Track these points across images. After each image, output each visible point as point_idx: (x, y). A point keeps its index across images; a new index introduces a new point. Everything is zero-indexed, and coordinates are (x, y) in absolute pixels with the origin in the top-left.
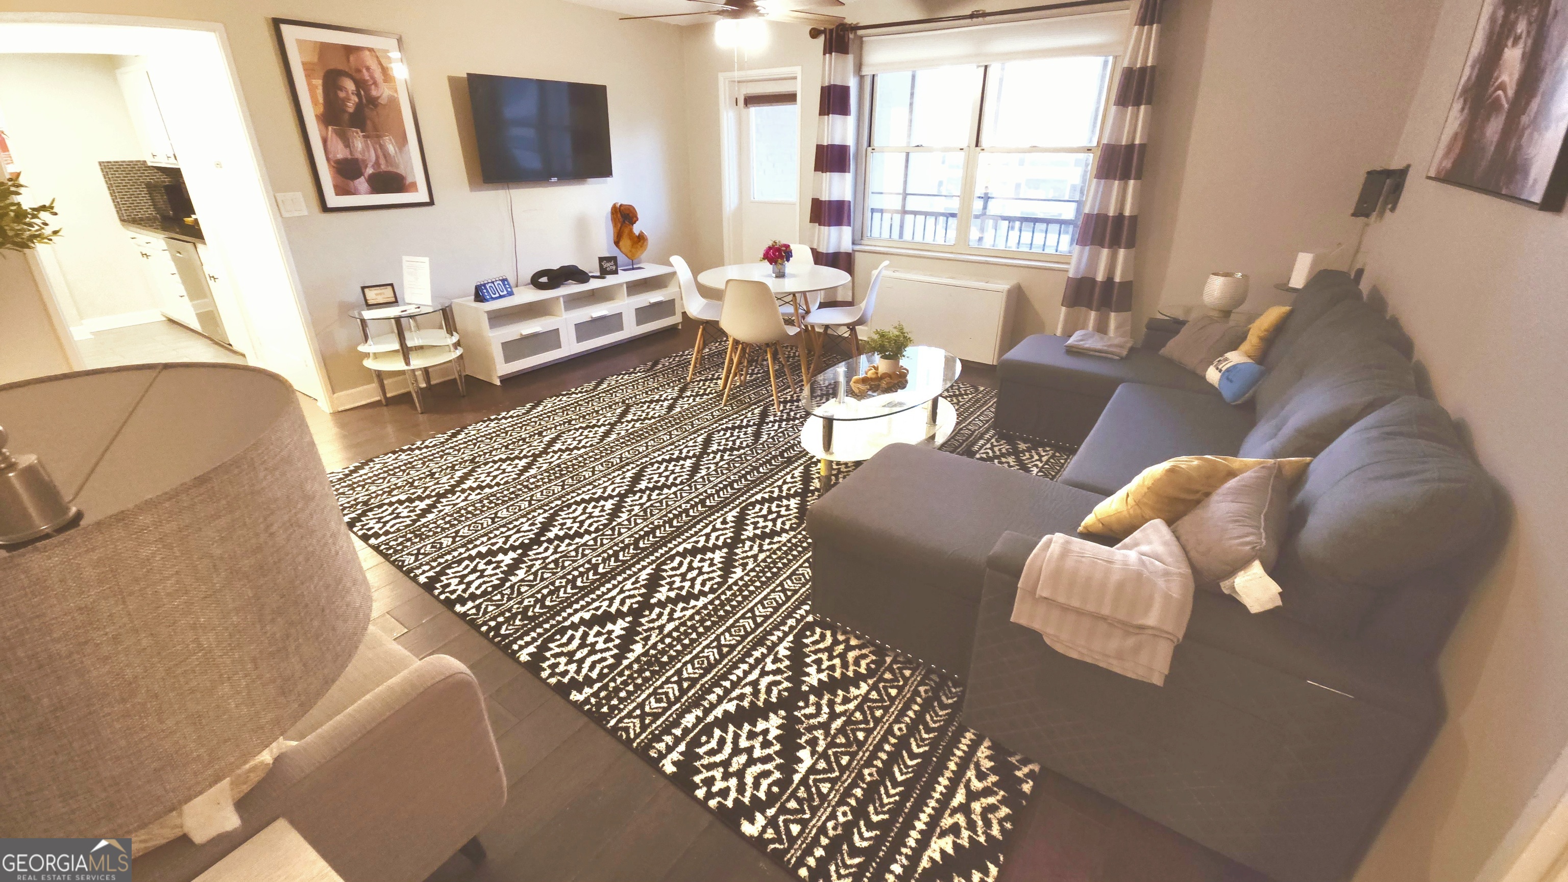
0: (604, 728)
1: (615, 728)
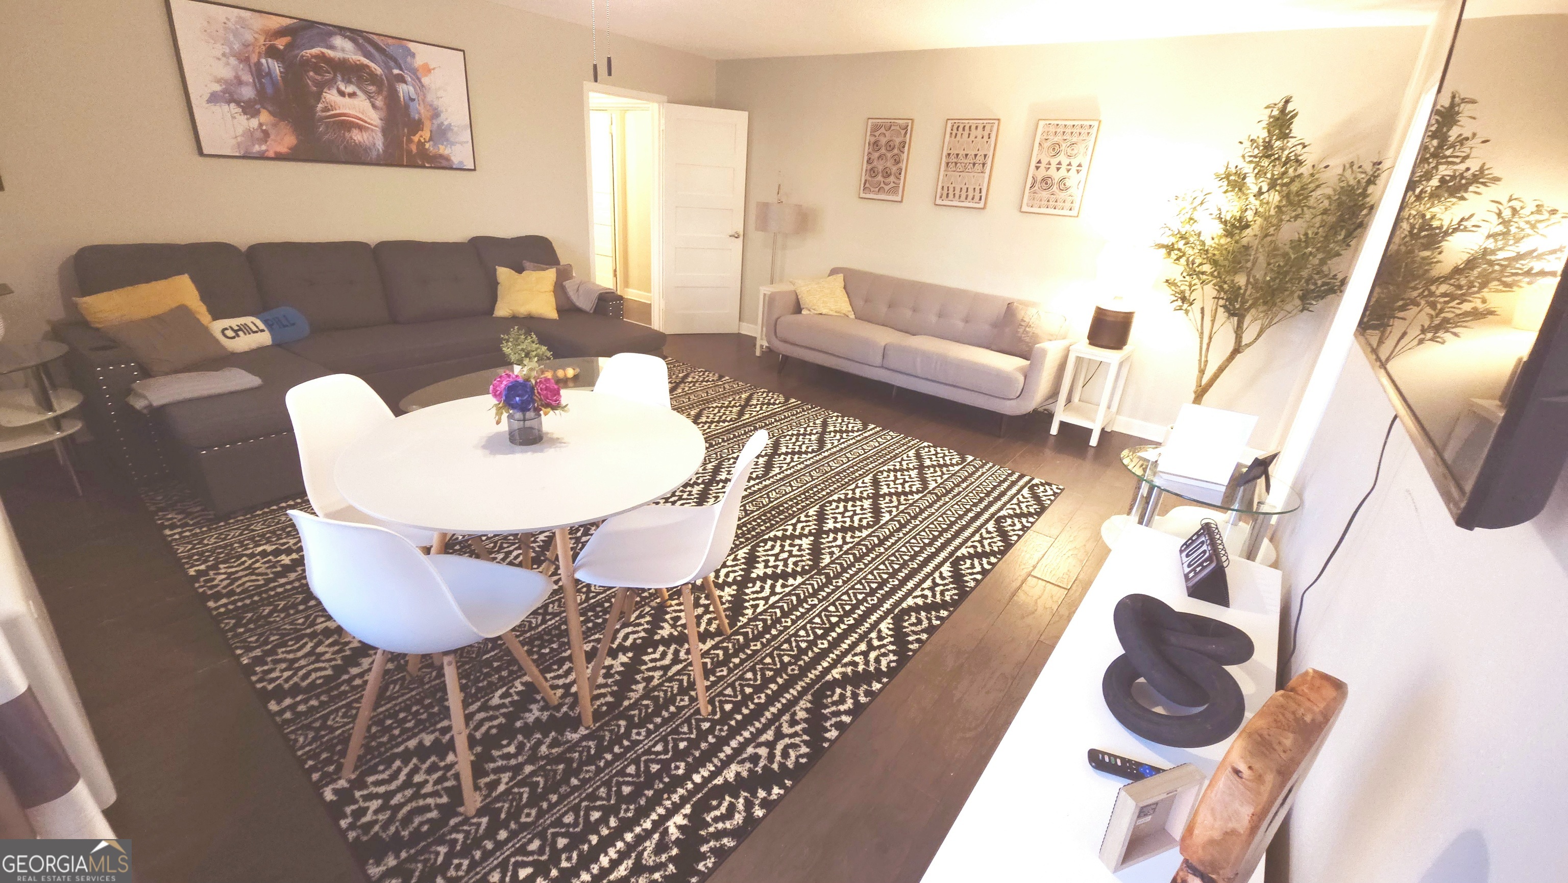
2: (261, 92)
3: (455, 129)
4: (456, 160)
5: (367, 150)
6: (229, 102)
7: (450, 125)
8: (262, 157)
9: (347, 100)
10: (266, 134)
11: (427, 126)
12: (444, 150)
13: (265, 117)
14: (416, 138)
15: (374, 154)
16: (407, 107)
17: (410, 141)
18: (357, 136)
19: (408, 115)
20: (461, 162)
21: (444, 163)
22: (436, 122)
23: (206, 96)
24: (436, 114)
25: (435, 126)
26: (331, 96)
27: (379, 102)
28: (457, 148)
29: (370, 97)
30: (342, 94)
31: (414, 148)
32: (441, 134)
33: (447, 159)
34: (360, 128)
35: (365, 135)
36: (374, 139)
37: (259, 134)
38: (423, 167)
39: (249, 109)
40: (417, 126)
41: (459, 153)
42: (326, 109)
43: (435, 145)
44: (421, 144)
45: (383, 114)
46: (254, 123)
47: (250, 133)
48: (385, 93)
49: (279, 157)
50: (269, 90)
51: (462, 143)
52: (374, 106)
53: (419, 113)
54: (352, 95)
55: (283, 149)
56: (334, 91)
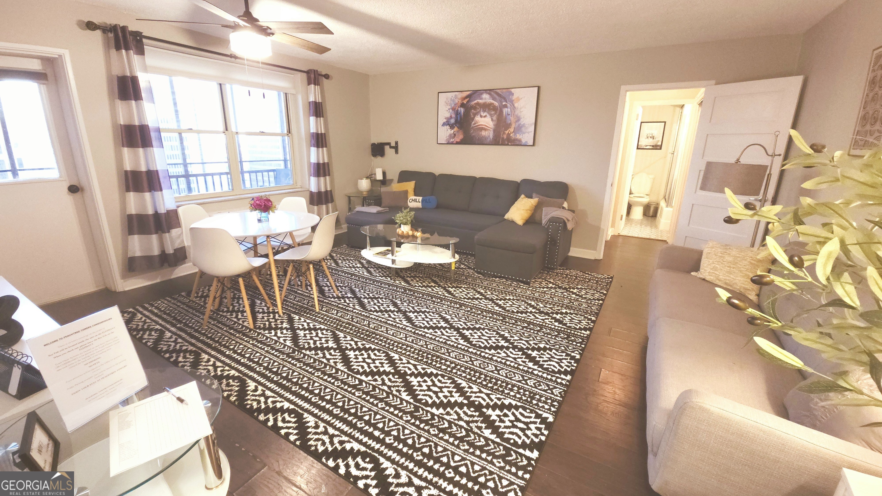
0: (562, 401)
1: (561, 397)
2: (456, 121)
3: (527, 126)
4: (523, 141)
5: (486, 138)
6: (447, 125)
7: (524, 124)
8: (452, 143)
9: (483, 119)
10: (455, 135)
11: (513, 126)
12: (518, 136)
13: (456, 129)
14: (507, 132)
15: (489, 140)
16: (506, 118)
17: (504, 133)
18: (484, 133)
19: (505, 122)
20: (526, 142)
21: (518, 143)
22: (517, 124)
23: (442, 124)
24: (518, 119)
25: (517, 126)
26: (478, 118)
27: (495, 118)
28: (526, 134)
29: (491, 116)
30: (481, 116)
31: (505, 137)
32: (519, 129)
33: (520, 141)
34: (485, 130)
35: (487, 132)
36: (489, 134)
37: (453, 135)
38: (508, 145)
39: (452, 127)
40: (508, 126)
41: (527, 137)
42: (475, 124)
43: (515, 134)
44: (509, 134)
45: (495, 123)
46: (453, 131)
47: (450, 135)
48: (498, 114)
49: (457, 143)
50: (459, 119)
51: (528, 133)
52: (492, 120)
53: (511, 120)
54: (485, 116)
55: (458, 140)
56: (479, 116)
